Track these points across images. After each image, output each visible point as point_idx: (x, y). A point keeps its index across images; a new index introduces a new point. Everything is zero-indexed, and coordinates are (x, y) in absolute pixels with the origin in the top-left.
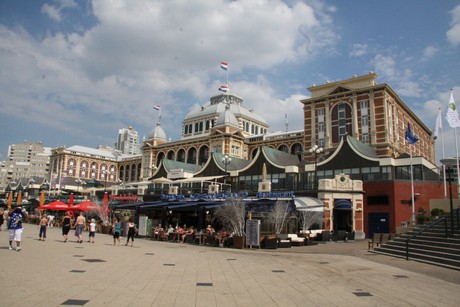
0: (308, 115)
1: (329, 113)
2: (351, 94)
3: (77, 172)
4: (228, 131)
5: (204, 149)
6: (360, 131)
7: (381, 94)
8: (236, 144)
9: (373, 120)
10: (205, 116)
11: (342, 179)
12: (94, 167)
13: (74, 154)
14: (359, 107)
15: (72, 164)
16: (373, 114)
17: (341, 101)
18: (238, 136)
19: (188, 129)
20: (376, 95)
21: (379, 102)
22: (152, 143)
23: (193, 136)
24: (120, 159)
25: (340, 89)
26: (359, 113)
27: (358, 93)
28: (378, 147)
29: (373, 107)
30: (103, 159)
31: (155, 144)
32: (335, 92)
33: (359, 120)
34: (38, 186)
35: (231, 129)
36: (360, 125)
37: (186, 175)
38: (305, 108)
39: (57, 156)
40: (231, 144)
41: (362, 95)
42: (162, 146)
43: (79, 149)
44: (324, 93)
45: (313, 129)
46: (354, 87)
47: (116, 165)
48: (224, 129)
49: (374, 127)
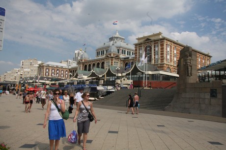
0: (136, 50)
1: (143, 49)
2: (151, 42)
3: (50, 74)
4: (112, 56)
5: (103, 63)
6: (155, 58)
7: (163, 42)
8: (116, 61)
9: (160, 53)
10: (105, 48)
11: (124, 80)
12: (58, 71)
13: (48, 66)
14: (154, 47)
15: (47, 70)
16: (160, 50)
17: (148, 45)
18: (117, 57)
19: (98, 54)
20: (161, 42)
21: (162, 45)
22: (82, 60)
23: (100, 57)
24: (70, 67)
25: (148, 39)
26: (155, 50)
27: (154, 41)
28: (161, 64)
29: (160, 47)
30: (62, 67)
31: (83, 61)
32: (146, 40)
33: (154, 53)
34: (31, 81)
35: (114, 55)
36: (154, 55)
37: (84, 77)
38: (135, 47)
39: (41, 67)
40: (114, 61)
41: (156, 41)
42: (86, 62)
43: (51, 63)
44: (142, 41)
45: (138, 57)
46: (152, 38)
47: (68, 70)
48: (110, 55)
49: (160, 55)
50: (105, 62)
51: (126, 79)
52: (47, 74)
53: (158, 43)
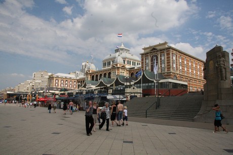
0: (142, 60)
1: (150, 59)
2: (158, 51)
3: (59, 85)
4: (118, 66)
5: (110, 74)
6: (161, 66)
7: (169, 51)
8: (122, 71)
9: (166, 62)
10: (111, 59)
11: (134, 88)
12: (67, 82)
13: (58, 77)
14: (161, 56)
15: (57, 81)
16: (166, 59)
17: (154, 54)
18: (123, 67)
19: (104, 65)
20: (167, 51)
21: (168, 54)
22: (89, 71)
23: (107, 68)
24: (78, 78)
25: (154, 49)
26: (161, 59)
27: (161, 50)
29: (166, 56)
30: (70, 78)
31: (91, 72)
32: (152, 50)
33: (161, 62)
34: (42, 92)
35: (120, 65)
36: (161, 64)
38: (142, 57)
39: (51, 78)
40: (120, 71)
41: (162, 51)
42: (94, 73)
43: (60, 75)
44: (148, 51)
45: (144, 66)
46: (158, 48)
47: (76, 81)
48: (117, 65)
49: (166, 64)
50: (112, 73)
51: (135, 88)
52: (57, 85)
53: (164, 52)
